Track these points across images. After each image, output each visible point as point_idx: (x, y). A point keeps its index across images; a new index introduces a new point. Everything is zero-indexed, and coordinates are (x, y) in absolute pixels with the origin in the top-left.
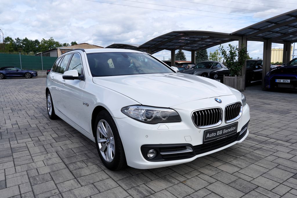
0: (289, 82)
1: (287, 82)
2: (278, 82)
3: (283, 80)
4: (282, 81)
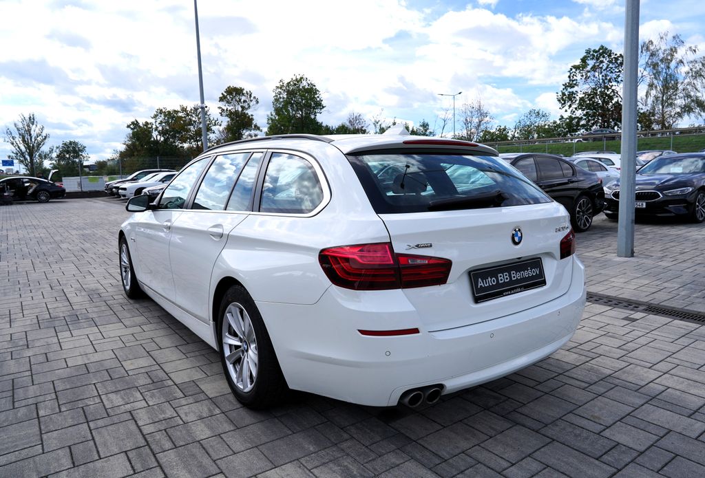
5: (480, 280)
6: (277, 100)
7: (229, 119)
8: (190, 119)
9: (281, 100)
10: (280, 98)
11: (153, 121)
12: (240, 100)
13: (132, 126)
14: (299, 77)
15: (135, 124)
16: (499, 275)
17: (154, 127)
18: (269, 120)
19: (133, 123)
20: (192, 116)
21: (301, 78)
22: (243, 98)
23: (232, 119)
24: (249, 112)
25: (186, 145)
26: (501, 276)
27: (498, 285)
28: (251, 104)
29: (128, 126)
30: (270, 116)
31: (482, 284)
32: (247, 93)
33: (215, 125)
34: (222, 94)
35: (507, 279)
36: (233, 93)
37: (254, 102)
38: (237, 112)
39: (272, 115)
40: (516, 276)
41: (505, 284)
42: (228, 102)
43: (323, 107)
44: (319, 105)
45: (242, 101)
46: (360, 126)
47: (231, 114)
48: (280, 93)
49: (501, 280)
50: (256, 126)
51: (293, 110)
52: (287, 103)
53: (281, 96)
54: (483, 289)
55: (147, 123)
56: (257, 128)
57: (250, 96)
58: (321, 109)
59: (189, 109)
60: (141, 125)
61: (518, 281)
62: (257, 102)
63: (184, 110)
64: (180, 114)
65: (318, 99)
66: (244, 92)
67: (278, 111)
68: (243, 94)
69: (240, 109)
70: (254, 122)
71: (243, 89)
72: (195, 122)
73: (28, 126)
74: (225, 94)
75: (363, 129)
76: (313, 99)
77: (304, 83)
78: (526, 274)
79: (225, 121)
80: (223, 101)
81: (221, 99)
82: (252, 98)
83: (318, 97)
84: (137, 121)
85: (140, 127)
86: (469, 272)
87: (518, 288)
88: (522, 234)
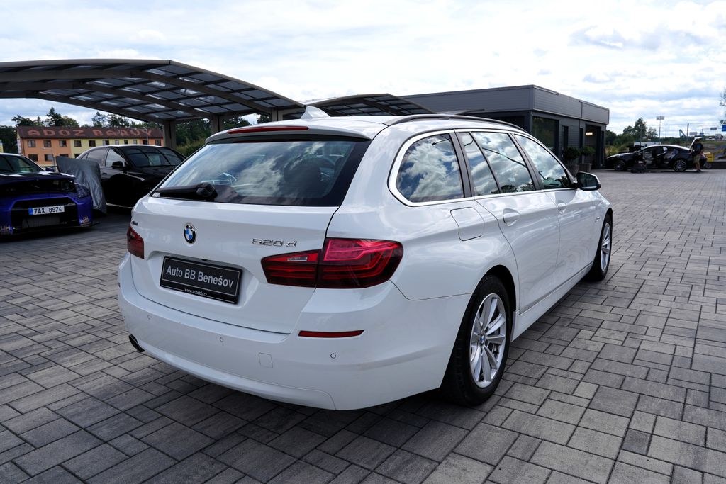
0: (63, 211)
1: (59, 211)
2: (37, 213)
3: (49, 208)
4: (47, 210)
5: (170, 267)
16: (187, 270)
26: (188, 272)
27: (182, 279)
31: (170, 272)
35: (193, 277)
40: (202, 278)
41: (189, 281)
49: (187, 275)
54: (169, 276)
61: (202, 284)
78: (214, 281)
86: (165, 257)
87: (201, 290)
88: (194, 233)
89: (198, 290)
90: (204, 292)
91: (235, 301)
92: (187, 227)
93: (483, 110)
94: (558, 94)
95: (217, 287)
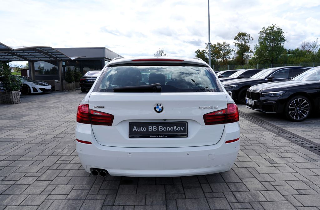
5: (135, 127)
6: (260, 38)
7: (238, 48)
8: (221, 48)
9: (263, 38)
10: (262, 37)
11: (206, 49)
12: (244, 39)
13: (197, 52)
14: (272, 26)
15: (199, 51)
17: (206, 52)
18: (255, 47)
19: (197, 51)
20: (222, 47)
21: (274, 26)
22: (246, 38)
23: (240, 48)
24: (248, 44)
25: (219, 60)
26: (150, 127)
27: (148, 131)
28: (249, 41)
29: (196, 52)
30: (256, 46)
31: (136, 129)
32: (248, 36)
33: (232, 51)
34: (236, 36)
35: (155, 129)
36: (241, 35)
37: (251, 39)
38: (242, 44)
39: (257, 45)
41: (152, 132)
42: (238, 40)
43: (285, 40)
44: (283, 39)
45: (245, 39)
46: (308, 49)
47: (239, 46)
48: (262, 34)
50: (251, 51)
51: (268, 42)
52: (265, 39)
53: (263, 36)
54: (136, 132)
55: (203, 50)
56: (251, 52)
57: (249, 36)
58: (284, 41)
59: (221, 44)
60: (201, 52)
61: (163, 132)
62: (253, 39)
63: (219, 44)
64: (217, 46)
65: (282, 36)
66: (247, 35)
67: (261, 43)
68: (246, 36)
69: (244, 43)
70: (250, 49)
71: (246, 34)
72: (223, 49)
73: (161, 53)
74: (237, 36)
75: (310, 50)
76: (280, 36)
77: (275, 29)
78: (171, 129)
79: (236, 49)
80: (236, 39)
81: (235, 39)
82: (250, 38)
83: (282, 35)
84: (199, 50)
85: (200, 52)
86: (129, 123)
87: (163, 135)
88: (162, 108)
89: (160, 135)
90: (165, 135)
91: (186, 136)
92: (157, 105)
93: (85, 57)
94: (112, 52)
95: (174, 132)
